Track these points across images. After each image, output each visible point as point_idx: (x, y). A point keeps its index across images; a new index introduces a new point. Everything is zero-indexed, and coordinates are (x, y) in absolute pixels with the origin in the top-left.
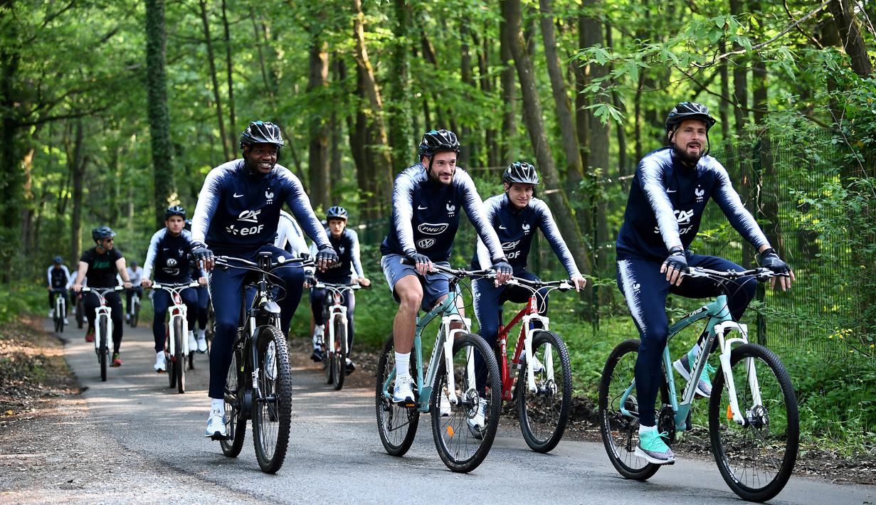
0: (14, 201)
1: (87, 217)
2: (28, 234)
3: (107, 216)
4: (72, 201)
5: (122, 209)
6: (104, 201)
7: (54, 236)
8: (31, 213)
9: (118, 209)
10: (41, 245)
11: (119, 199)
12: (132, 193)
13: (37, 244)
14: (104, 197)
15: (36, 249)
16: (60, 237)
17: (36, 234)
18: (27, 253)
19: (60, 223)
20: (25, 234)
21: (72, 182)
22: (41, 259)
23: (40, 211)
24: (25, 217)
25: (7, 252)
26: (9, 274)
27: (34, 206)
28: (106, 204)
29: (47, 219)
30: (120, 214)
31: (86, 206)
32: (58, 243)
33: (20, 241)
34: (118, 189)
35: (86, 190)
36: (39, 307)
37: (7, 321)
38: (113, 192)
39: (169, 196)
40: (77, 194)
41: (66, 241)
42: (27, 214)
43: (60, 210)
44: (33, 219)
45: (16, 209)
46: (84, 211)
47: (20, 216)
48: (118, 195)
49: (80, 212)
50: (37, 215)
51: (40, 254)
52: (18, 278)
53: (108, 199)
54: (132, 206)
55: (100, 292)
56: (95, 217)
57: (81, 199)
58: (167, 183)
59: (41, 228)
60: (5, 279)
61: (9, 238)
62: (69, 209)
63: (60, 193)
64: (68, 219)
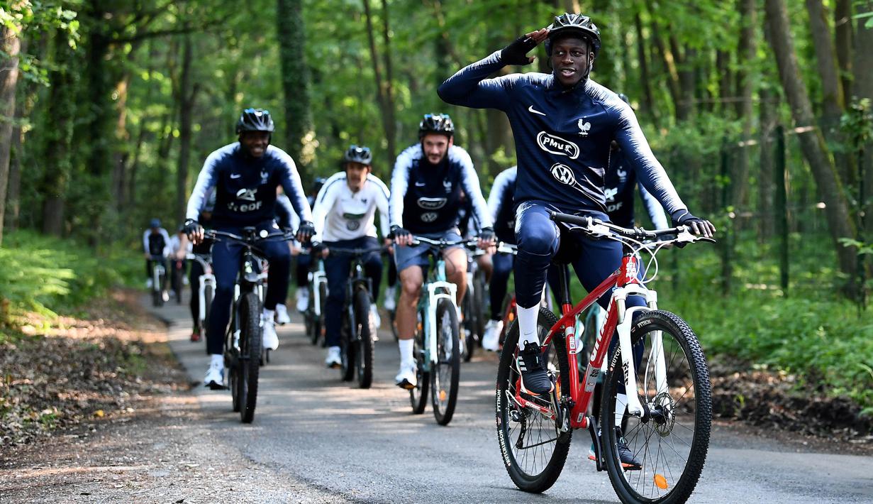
0: (103, 141)
2: (121, 184)
4: (179, 141)
7: (154, 187)
8: (125, 157)
10: (138, 199)
13: (132, 197)
15: (132, 203)
16: (162, 188)
17: (132, 185)
18: (120, 209)
19: (163, 171)
20: (117, 183)
21: (178, 117)
22: (138, 217)
23: (137, 155)
24: (117, 162)
25: (94, 208)
26: (96, 235)
27: (129, 148)
29: (145, 166)
31: (196, 148)
32: (160, 196)
33: (111, 192)
35: (196, 128)
36: (135, 279)
37: (95, 297)
39: (304, 136)
40: (185, 133)
41: (170, 194)
42: (120, 159)
43: (163, 153)
44: (128, 165)
45: (106, 151)
46: (194, 155)
47: (111, 161)
49: (188, 156)
50: (132, 160)
51: (137, 211)
52: (108, 241)
57: (189, 139)
58: (302, 118)
59: (138, 177)
60: (91, 242)
61: (97, 189)
62: (174, 153)
63: (163, 131)
64: (172, 166)
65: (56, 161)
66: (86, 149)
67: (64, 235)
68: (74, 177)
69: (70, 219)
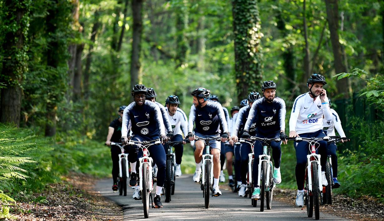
0: (59, 34)
1: (147, 53)
2: (76, 75)
3: (174, 53)
4: (130, 34)
5: (191, 44)
6: (169, 35)
7: (108, 78)
8: (80, 48)
9: (187, 45)
10: (92, 89)
11: (188, 31)
12: (203, 24)
13: (86, 87)
14: (169, 29)
15: (87, 93)
16: (114, 79)
17: (87, 76)
18: (75, 98)
19: (116, 62)
20: (73, 74)
21: (129, 11)
22: (92, 106)
23: (91, 47)
24: (72, 54)
25: (51, 97)
26: (52, 123)
27: (84, 40)
28: (172, 38)
29: (99, 58)
30: (188, 51)
31: (148, 41)
32: (113, 87)
33: (67, 83)
34: (186, 19)
35: (146, 22)
36: (91, 166)
37: (52, 184)
38: (180, 23)
39: (251, 28)
40: (137, 26)
41: (124, 84)
42: (75, 49)
43: (116, 46)
44: (84, 57)
45: (62, 44)
46: (145, 46)
47: (66, 53)
48: (187, 27)
49: (140, 47)
50: (86, 52)
51: (91, 101)
52: (64, 130)
53: (174, 31)
54: (203, 41)
55: (121, 145)
56: (158, 55)
57: (141, 32)
58: (248, 11)
59: (93, 69)
60: (48, 132)
61: (54, 80)
62: (126, 45)
63: (115, 23)
64: (124, 56)
65: (14, 53)
66: (42, 41)
67: (23, 124)
68: (32, 69)
69: (27, 108)
